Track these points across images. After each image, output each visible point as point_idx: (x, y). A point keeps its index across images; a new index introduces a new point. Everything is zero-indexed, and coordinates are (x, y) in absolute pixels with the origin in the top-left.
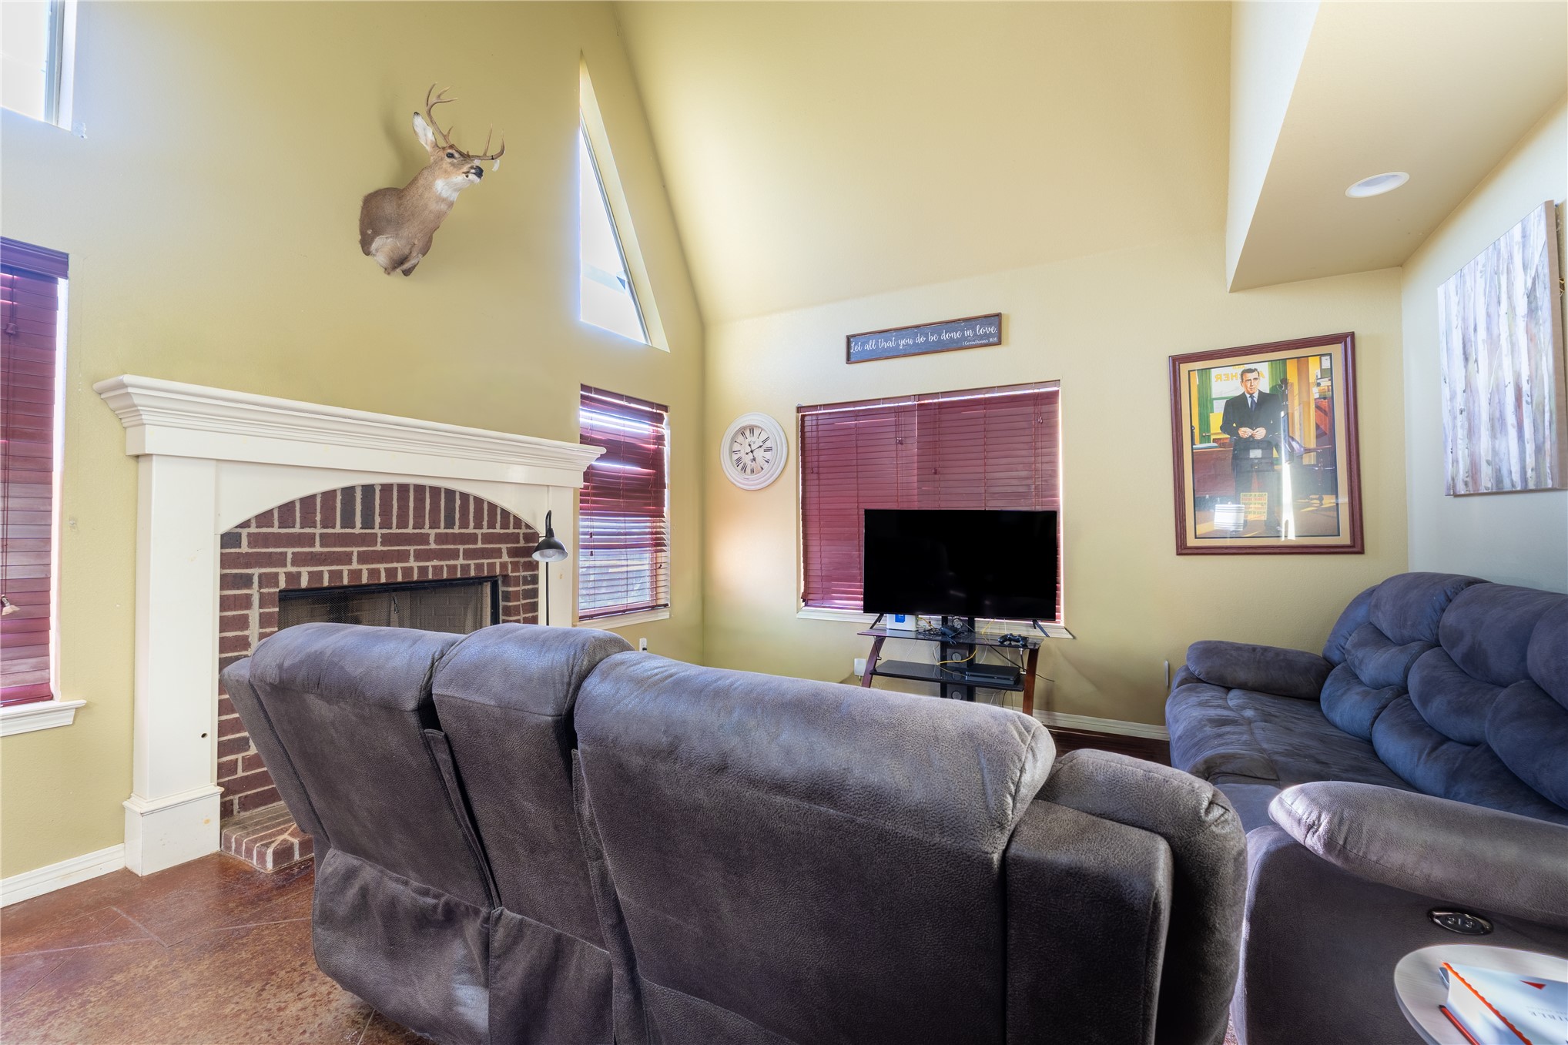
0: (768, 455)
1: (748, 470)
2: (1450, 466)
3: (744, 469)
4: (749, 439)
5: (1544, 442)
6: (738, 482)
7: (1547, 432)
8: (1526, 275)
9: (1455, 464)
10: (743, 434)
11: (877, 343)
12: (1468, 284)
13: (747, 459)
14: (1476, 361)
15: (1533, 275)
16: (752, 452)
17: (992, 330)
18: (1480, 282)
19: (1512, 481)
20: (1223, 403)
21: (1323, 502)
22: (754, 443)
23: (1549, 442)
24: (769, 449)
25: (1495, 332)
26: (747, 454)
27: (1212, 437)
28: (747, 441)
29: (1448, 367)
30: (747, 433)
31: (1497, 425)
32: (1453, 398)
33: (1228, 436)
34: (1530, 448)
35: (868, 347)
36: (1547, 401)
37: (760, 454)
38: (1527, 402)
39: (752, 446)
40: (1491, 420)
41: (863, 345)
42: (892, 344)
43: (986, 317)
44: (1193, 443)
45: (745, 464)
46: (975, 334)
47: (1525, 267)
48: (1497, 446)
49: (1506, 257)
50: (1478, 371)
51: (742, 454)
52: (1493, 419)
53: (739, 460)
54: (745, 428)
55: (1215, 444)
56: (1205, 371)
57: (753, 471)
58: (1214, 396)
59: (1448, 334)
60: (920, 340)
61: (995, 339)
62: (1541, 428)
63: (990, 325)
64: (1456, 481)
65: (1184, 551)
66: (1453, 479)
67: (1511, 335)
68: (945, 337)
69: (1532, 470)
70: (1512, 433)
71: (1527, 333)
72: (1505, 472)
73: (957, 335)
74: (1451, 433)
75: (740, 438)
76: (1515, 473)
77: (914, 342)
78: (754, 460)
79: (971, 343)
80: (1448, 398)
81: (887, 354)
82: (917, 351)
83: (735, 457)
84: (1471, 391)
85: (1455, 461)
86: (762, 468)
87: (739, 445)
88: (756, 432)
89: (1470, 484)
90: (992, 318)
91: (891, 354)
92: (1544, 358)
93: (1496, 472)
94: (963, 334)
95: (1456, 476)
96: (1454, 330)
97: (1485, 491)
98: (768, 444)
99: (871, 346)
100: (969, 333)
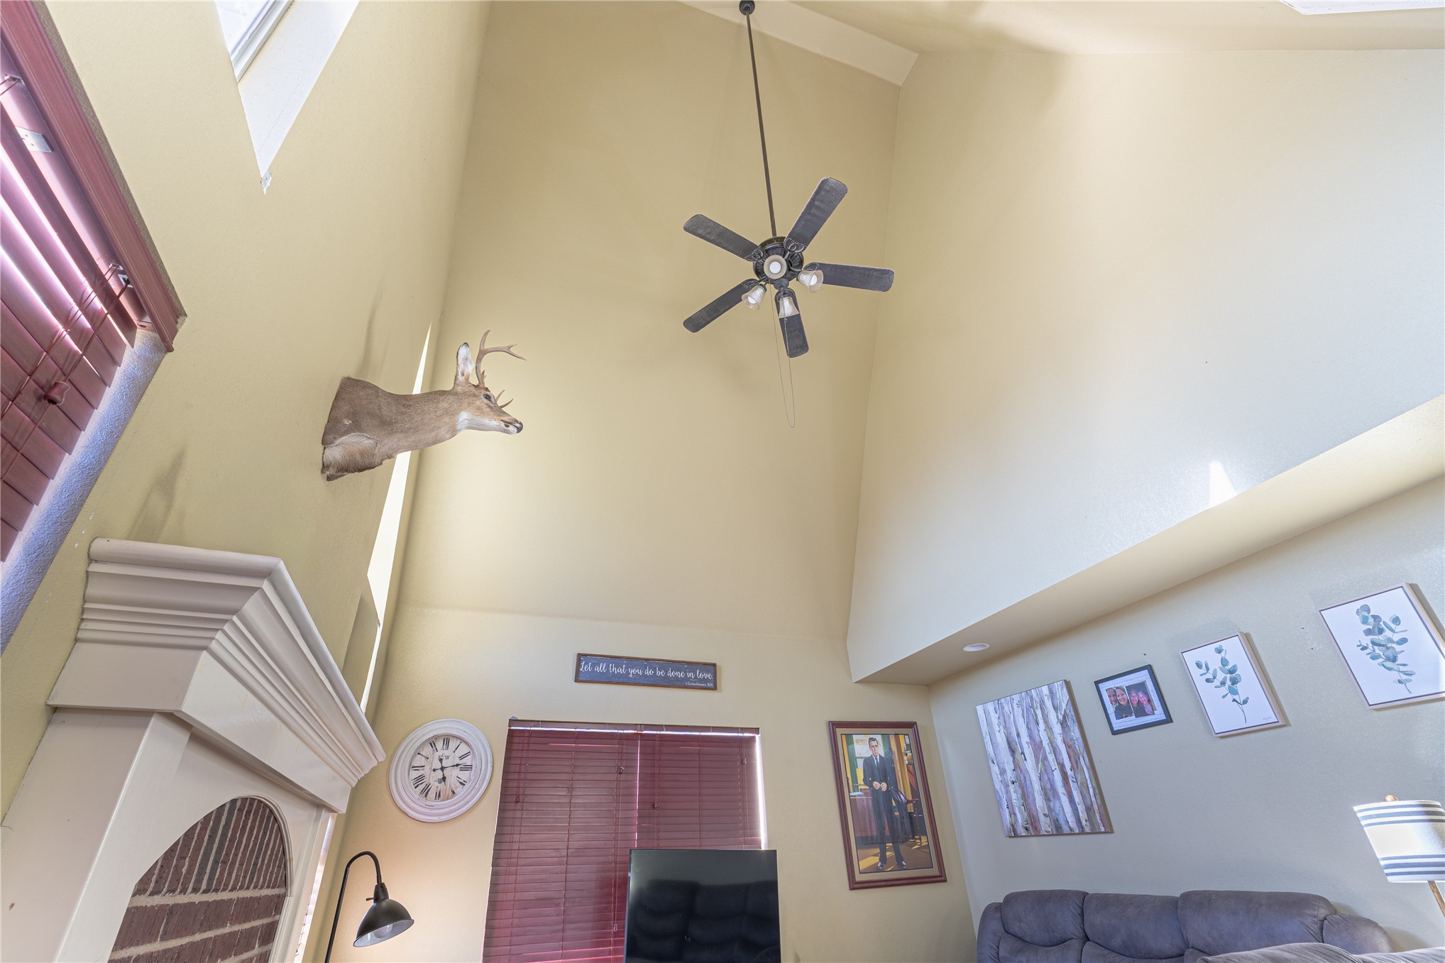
0: (464, 775)
1: (432, 795)
2: (1008, 817)
3: (425, 792)
4: (440, 753)
5: (1092, 805)
6: (414, 810)
7: (1093, 799)
8: (1057, 712)
9: (1012, 816)
10: (432, 744)
11: (607, 667)
12: (1006, 709)
13: (432, 779)
14: (1023, 753)
15: (1063, 713)
16: (442, 769)
17: (709, 676)
18: (1018, 712)
19: (1070, 827)
20: (862, 761)
21: (922, 841)
22: (447, 757)
23: (1096, 805)
24: (467, 768)
25: (1037, 739)
26: (434, 770)
27: (860, 787)
28: (437, 755)
29: (995, 754)
30: (439, 744)
31: (1050, 793)
32: (1003, 772)
33: (868, 787)
34: (1081, 808)
35: (598, 669)
36: (1089, 782)
37: (453, 774)
38: (1073, 781)
39: (444, 761)
40: (1044, 789)
41: (593, 665)
42: (622, 671)
43: (705, 664)
44: (849, 792)
45: (428, 786)
46: (696, 677)
47: (1056, 709)
48: (1052, 806)
49: (1038, 700)
50: (1026, 760)
51: (427, 771)
52: (1045, 789)
53: (420, 778)
54: (436, 737)
55: (861, 793)
56: (849, 737)
57: (438, 795)
58: (857, 756)
59: (992, 734)
60: (649, 672)
61: (712, 685)
62: (1088, 797)
63: (708, 672)
64: (1015, 827)
65: (855, 886)
66: (1013, 825)
67: (1051, 742)
68: (671, 674)
69: (1086, 821)
70: (1065, 800)
71: (1064, 743)
72: (1062, 821)
73: (681, 675)
74: (1005, 795)
75: (427, 750)
76: (1072, 822)
77: (643, 673)
78: (444, 779)
79: (693, 684)
80: (998, 773)
81: (617, 680)
82: (646, 682)
83: (415, 774)
84: (1021, 771)
85: (1013, 814)
86: (453, 792)
87: (423, 758)
88: (453, 744)
89: (1031, 829)
90: (709, 666)
91: (621, 680)
92: (1081, 759)
93: (1054, 822)
94: (686, 675)
95: (1015, 823)
96: (997, 733)
97: (1046, 833)
98: (467, 761)
99: (601, 668)
100: (690, 675)
